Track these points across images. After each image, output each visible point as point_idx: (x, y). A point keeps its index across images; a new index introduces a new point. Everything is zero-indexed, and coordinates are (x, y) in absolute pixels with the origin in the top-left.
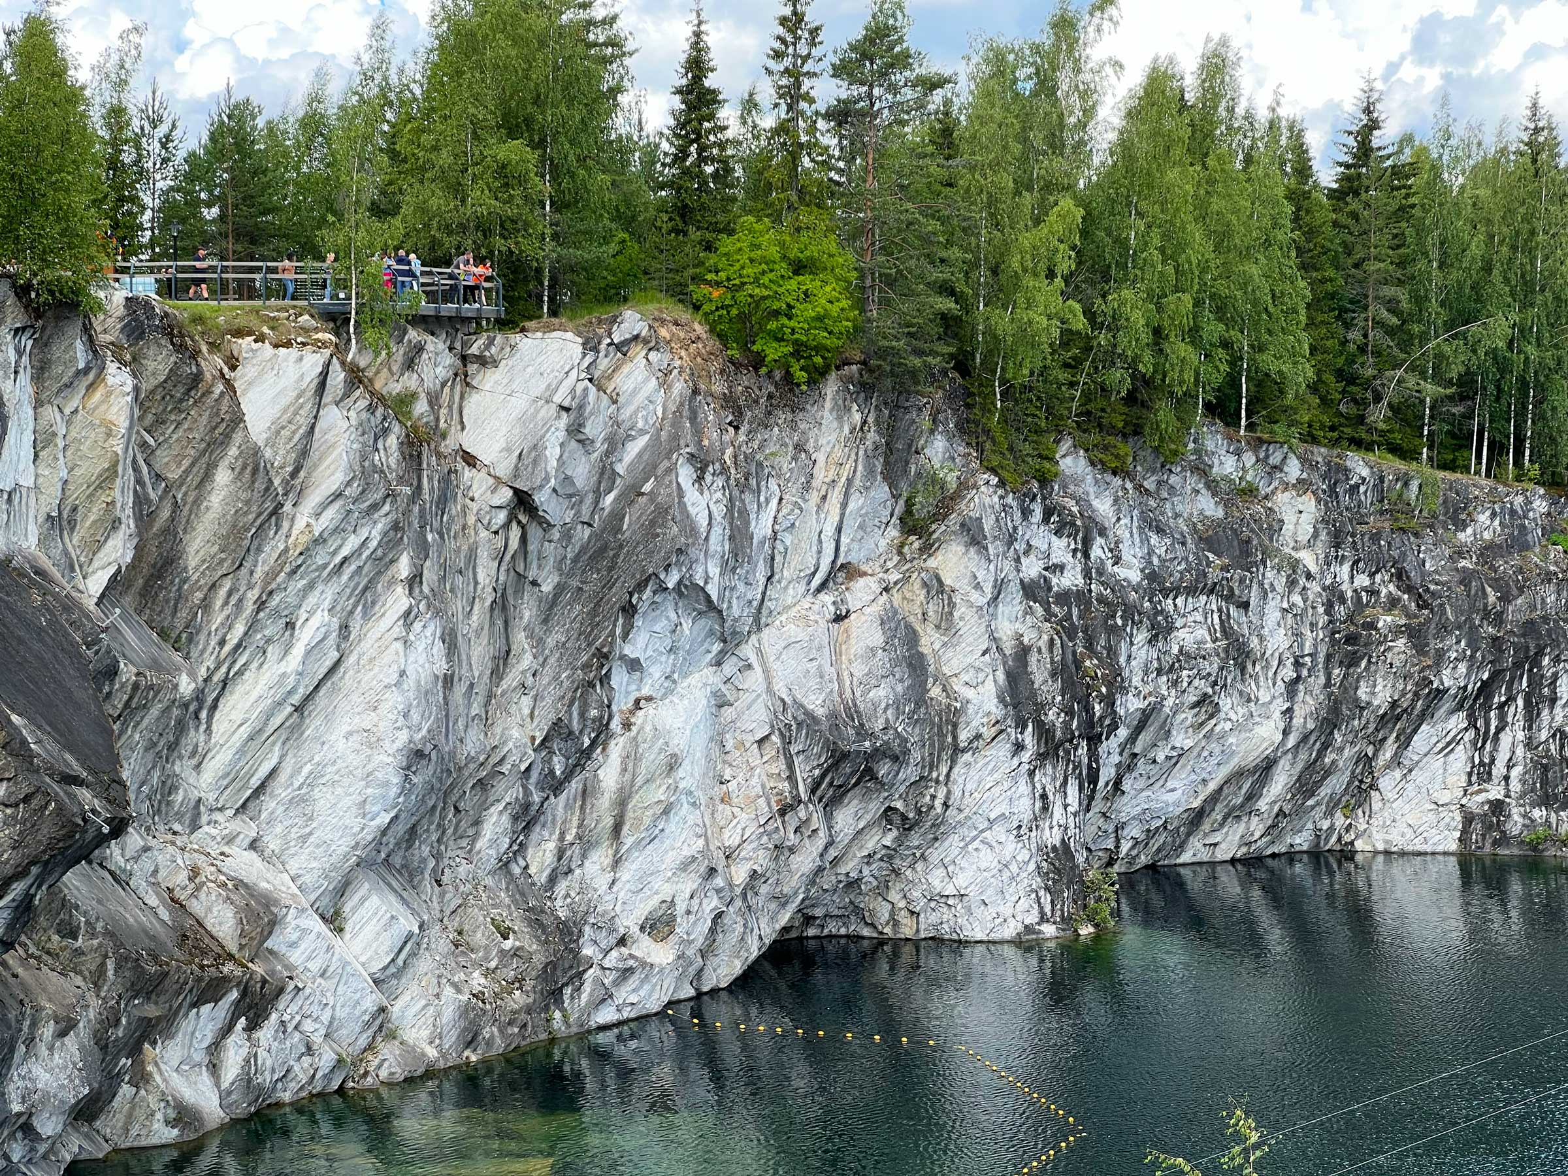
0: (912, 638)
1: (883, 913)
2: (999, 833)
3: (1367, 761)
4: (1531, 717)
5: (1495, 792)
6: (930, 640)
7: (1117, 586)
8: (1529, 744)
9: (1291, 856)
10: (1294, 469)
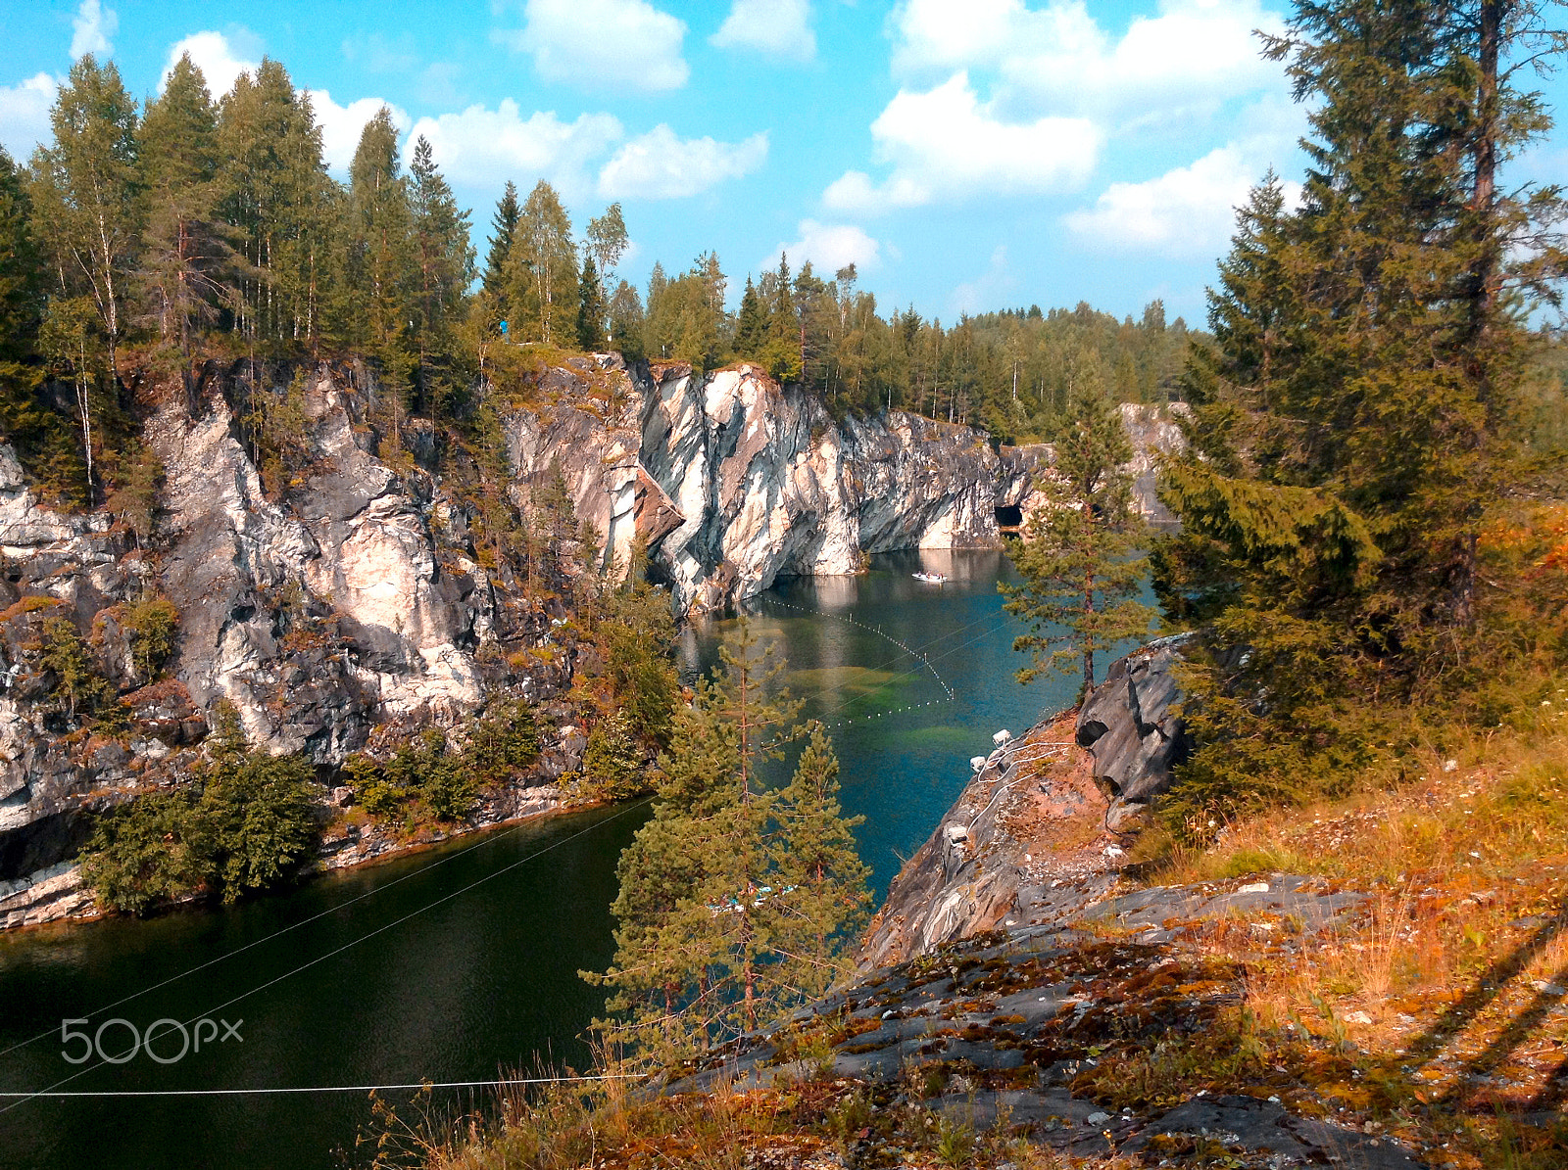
0: (814, 475)
1: (800, 567)
2: (838, 539)
3: (923, 519)
4: (973, 504)
5: (962, 528)
6: (819, 476)
7: (863, 459)
8: (973, 512)
9: (899, 551)
10: (905, 421)
